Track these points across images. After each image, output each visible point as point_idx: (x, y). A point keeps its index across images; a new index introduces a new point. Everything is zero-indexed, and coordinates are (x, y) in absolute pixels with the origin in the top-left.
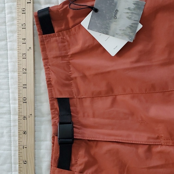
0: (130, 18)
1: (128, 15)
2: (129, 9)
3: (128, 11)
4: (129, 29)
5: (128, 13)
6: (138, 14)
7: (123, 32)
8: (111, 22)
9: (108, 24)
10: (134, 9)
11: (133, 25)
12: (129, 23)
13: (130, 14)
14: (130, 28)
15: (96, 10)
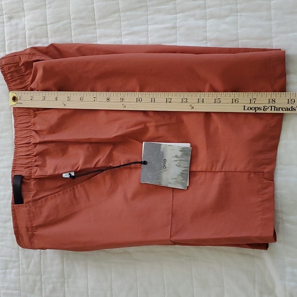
0: (179, 166)
1: (176, 163)
2: (176, 156)
3: (176, 159)
4: (180, 177)
5: (176, 161)
6: (187, 161)
7: (175, 181)
8: (162, 172)
9: (159, 174)
10: (182, 156)
11: (184, 172)
12: (179, 170)
13: (179, 162)
14: (181, 175)
15: (145, 163)
